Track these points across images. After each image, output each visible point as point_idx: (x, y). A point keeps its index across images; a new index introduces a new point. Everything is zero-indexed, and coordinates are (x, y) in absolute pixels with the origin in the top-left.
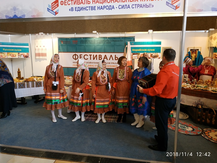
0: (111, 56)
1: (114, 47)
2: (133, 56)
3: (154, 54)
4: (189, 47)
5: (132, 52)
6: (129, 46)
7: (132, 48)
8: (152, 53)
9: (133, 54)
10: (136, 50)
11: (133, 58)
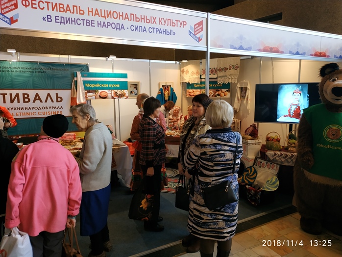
0: (49, 95)
1: (52, 80)
2: (88, 94)
3: (119, 92)
4: (160, 82)
5: (86, 88)
6: (80, 79)
7: (85, 82)
8: (116, 91)
9: (88, 91)
10: (92, 86)
11: (89, 98)
